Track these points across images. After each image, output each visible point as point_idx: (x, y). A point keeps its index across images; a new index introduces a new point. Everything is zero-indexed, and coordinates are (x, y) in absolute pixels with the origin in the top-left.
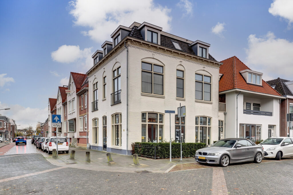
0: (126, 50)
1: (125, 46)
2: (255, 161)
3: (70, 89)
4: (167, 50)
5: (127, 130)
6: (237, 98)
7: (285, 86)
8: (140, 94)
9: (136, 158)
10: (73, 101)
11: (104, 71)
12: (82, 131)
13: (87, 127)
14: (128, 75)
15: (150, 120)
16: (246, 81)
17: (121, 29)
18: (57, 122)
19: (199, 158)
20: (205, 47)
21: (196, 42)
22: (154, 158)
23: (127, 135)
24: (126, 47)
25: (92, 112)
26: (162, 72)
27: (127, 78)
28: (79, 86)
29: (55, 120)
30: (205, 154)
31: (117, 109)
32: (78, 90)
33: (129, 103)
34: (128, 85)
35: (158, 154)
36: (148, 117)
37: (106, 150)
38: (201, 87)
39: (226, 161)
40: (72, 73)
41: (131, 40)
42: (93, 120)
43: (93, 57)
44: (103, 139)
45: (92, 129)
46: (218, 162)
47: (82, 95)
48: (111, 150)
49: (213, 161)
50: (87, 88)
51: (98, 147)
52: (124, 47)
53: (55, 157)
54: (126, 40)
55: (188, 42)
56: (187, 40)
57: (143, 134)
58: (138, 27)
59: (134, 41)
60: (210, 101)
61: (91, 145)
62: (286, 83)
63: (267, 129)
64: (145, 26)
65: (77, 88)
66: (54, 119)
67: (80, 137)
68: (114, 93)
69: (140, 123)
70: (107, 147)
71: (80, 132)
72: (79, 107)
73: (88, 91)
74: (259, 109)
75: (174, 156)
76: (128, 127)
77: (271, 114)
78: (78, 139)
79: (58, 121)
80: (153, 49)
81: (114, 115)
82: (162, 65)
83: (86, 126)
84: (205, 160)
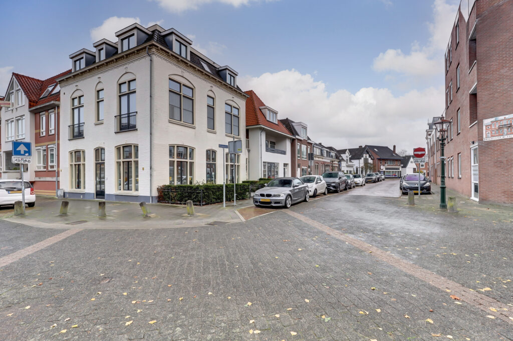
0: (148, 58)
1: (147, 53)
2: (305, 201)
3: (9, 100)
4: (198, 70)
5: (151, 169)
6: (261, 135)
7: (293, 126)
8: (167, 121)
9: (191, 206)
10: (18, 120)
11: (98, 82)
12: (42, 169)
13: (55, 164)
14: (153, 93)
15: (180, 155)
16: (266, 118)
17: (136, 28)
18: (24, 155)
19: (261, 200)
20: (234, 75)
21: (225, 68)
22: (200, 205)
23: (151, 175)
24: (149, 55)
25: (69, 140)
26: (191, 96)
27: (151, 96)
28: (34, 98)
29: (20, 151)
30: (269, 195)
31: (127, 138)
32: (32, 104)
33: (154, 132)
34: (153, 106)
35: (205, 200)
36: (177, 151)
37: (104, 198)
38: (230, 119)
39: (289, 202)
40: (15, 74)
41: (157, 47)
42: (71, 153)
43: (71, 56)
44: (95, 181)
45: (68, 166)
46: (283, 204)
47: (44, 112)
48: (114, 198)
49: (279, 203)
50: (57, 103)
51: (84, 194)
52: (144, 53)
53: (22, 215)
54: (150, 46)
55: (215, 65)
56: (214, 63)
57: (172, 174)
58: (160, 32)
59: (161, 49)
60: (239, 136)
61: (66, 191)
62: (293, 124)
63: (283, 167)
64: (172, 33)
65: (30, 101)
66: (17, 149)
67: (37, 179)
68: (120, 115)
69: (168, 159)
70: (107, 192)
71: (36, 172)
72: (34, 132)
73: (58, 107)
74: (274, 147)
75: (229, 199)
76: (152, 164)
77: (284, 153)
78: (32, 183)
79: (25, 152)
80: (183, 66)
81: (121, 146)
82: (192, 87)
83: (52, 161)
84: (270, 203)
